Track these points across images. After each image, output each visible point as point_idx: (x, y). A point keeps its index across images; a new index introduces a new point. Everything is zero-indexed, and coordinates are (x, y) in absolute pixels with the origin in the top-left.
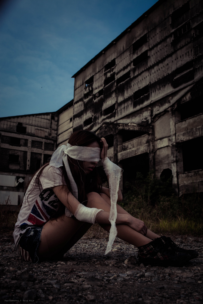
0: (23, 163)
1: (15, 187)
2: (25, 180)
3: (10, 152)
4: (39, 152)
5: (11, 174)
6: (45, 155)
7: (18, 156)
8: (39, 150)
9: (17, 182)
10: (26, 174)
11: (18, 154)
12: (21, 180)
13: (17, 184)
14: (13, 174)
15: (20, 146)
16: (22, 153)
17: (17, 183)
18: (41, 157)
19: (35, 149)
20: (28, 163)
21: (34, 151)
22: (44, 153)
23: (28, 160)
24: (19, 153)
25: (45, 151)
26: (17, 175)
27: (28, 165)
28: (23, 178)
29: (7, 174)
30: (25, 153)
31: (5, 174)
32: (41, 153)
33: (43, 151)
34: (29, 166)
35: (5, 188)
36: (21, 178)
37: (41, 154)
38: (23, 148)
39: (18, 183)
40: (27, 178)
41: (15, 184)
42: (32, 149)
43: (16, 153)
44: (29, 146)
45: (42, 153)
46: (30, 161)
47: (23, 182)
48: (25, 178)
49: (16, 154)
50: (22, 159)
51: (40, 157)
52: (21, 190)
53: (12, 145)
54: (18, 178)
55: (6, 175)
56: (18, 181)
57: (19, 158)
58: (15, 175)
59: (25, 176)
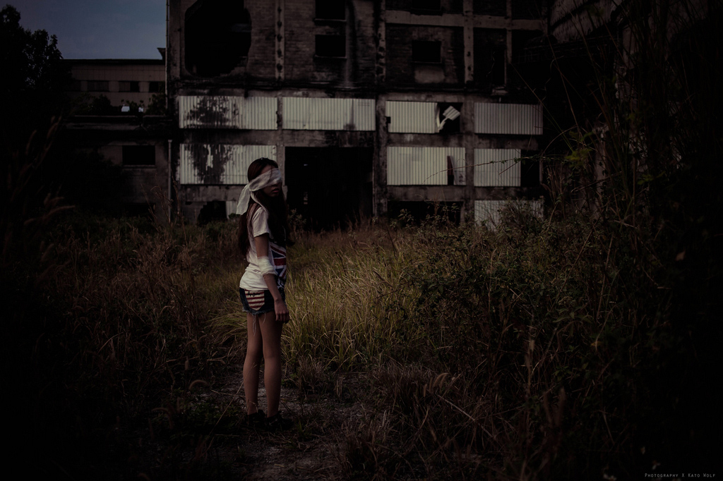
0: (453, 63)
1: (436, 134)
2: (463, 111)
3: (415, 35)
4: (497, 27)
5: (423, 98)
6: (514, 32)
7: (438, 43)
8: (497, 18)
9: (442, 118)
10: (466, 94)
11: (436, 37)
12: (451, 114)
13: (440, 125)
14: (428, 96)
15: (441, 14)
16: (449, 32)
17: (441, 122)
18: (505, 41)
19: (486, 17)
20: (468, 62)
21: (484, 25)
22: (514, 28)
23: (466, 53)
24: (440, 35)
25: (514, 21)
26: (440, 98)
27: (469, 68)
28: (458, 106)
29: (411, 98)
30: (457, 32)
31: (406, 98)
32: (502, 28)
33: (508, 21)
34: (472, 69)
35: (409, 138)
36: (451, 107)
37: (503, 32)
38: (448, 20)
39: (443, 122)
40: (468, 107)
41: (436, 124)
42: (476, 19)
43: (432, 36)
44: (467, 12)
45: (508, 29)
46: (472, 54)
47: (458, 119)
48: (463, 107)
49: (430, 39)
50: (450, 51)
51: (502, 40)
52: (454, 141)
53: (418, 14)
54: (442, 107)
55: (408, 101)
56: (444, 117)
57: (442, 49)
58: (434, 99)
59: (463, 99)
